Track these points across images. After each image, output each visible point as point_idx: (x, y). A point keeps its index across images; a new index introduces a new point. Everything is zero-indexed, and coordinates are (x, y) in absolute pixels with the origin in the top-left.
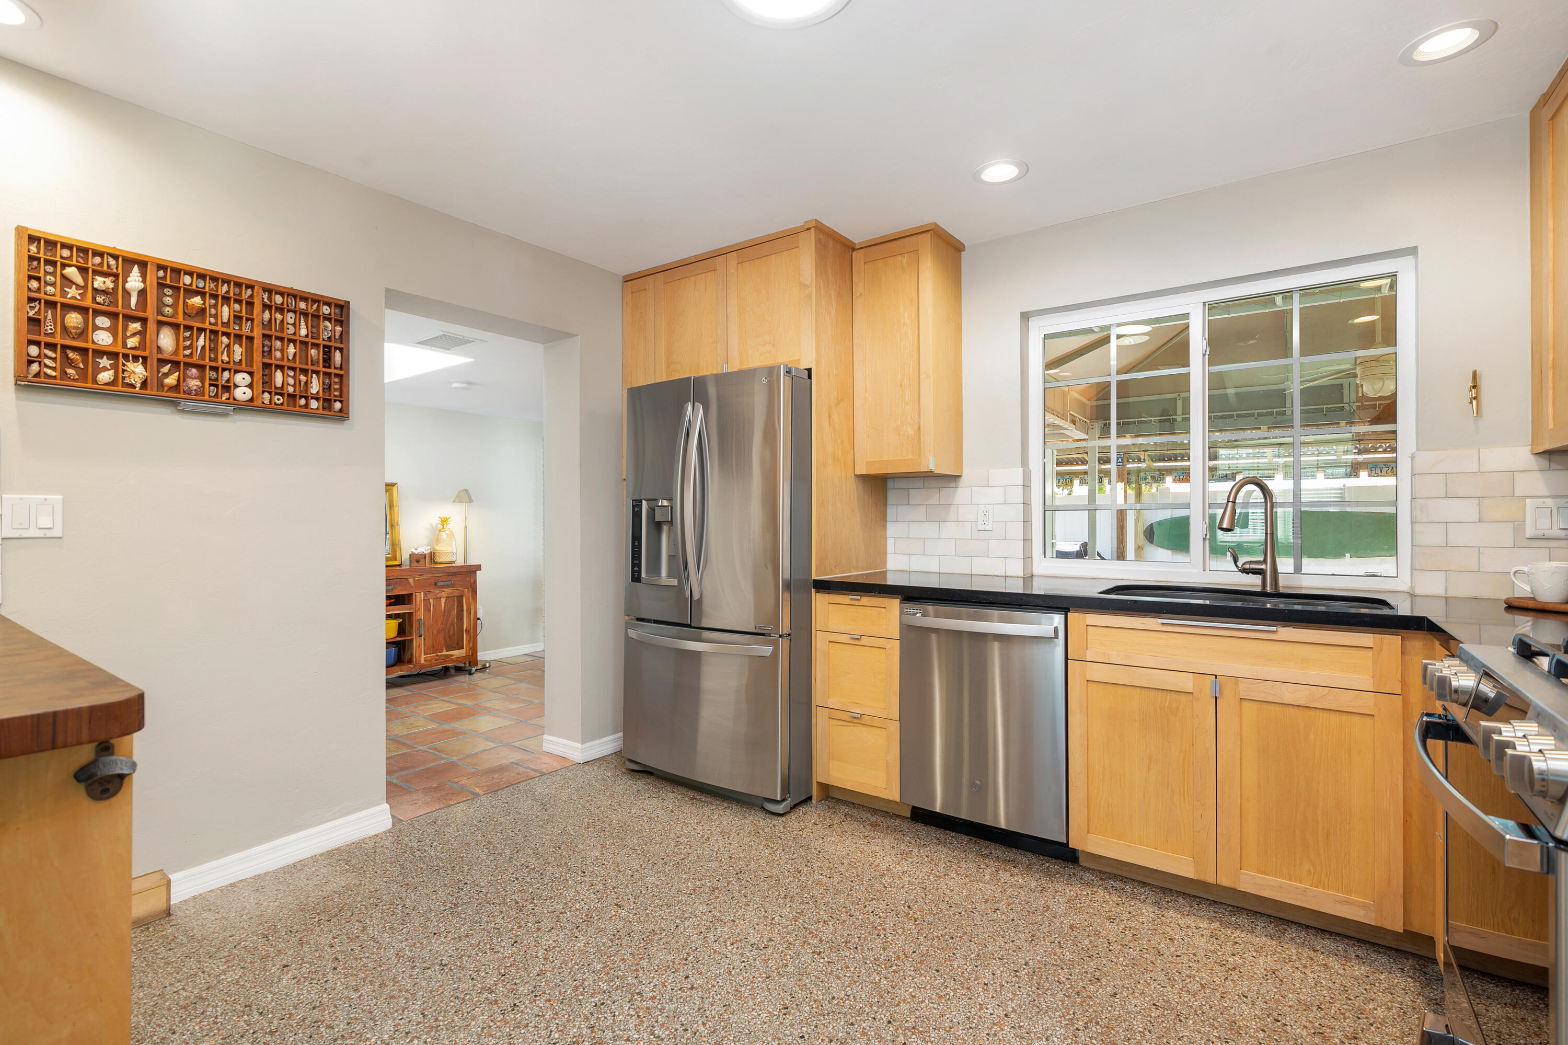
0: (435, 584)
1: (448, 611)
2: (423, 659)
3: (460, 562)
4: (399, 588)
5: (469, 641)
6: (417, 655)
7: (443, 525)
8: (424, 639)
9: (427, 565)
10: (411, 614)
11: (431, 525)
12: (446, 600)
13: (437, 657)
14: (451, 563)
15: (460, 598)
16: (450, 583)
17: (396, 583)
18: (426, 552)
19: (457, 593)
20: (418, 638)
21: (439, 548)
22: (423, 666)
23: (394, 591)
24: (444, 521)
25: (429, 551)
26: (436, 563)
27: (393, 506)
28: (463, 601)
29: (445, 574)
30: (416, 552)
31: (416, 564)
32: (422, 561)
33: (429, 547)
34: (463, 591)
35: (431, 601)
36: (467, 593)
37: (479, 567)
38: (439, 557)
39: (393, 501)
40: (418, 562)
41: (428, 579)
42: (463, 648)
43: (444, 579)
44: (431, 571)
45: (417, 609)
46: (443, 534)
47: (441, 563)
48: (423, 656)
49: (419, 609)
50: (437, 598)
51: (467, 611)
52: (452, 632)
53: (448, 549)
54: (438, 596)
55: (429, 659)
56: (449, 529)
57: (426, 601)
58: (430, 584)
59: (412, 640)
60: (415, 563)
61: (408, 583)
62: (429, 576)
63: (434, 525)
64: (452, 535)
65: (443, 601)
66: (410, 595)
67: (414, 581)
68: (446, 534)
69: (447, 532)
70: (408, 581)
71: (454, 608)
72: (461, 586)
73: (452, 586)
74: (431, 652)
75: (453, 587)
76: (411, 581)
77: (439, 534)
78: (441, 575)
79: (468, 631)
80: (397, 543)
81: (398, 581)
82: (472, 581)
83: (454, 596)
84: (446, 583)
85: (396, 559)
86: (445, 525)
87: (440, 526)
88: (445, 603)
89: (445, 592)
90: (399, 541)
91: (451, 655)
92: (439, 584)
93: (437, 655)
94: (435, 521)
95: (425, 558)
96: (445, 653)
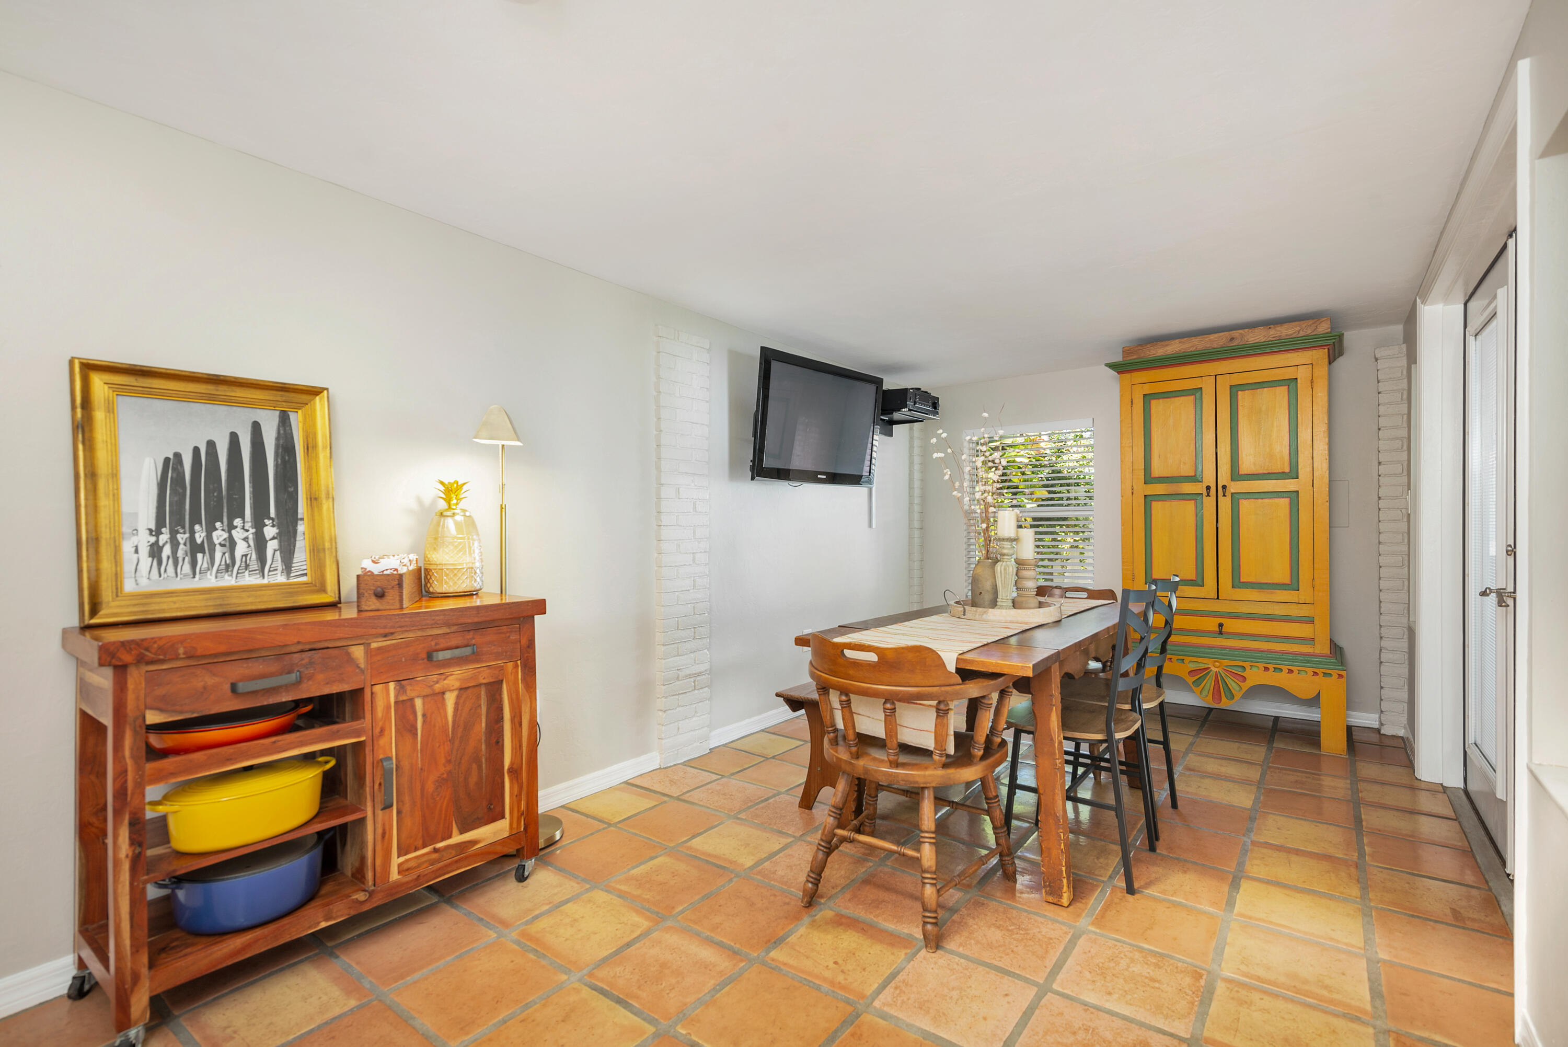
0: (429, 657)
1: (464, 725)
2: (394, 870)
3: (490, 596)
4: (320, 677)
5: (519, 796)
6: (378, 862)
7: (448, 501)
8: (399, 812)
9: (406, 603)
10: (358, 747)
11: (420, 501)
12: (458, 697)
13: (435, 856)
14: (470, 594)
15: (494, 688)
16: (467, 651)
17: (311, 663)
18: (403, 570)
19: (485, 677)
20: (380, 813)
21: (442, 557)
22: (398, 885)
23: (304, 686)
24: (451, 491)
25: (412, 567)
26: (434, 596)
27: (315, 447)
28: (501, 694)
29: (454, 629)
30: (376, 569)
31: (372, 603)
32: (391, 595)
33: (413, 557)
34: (501, 668)
35: (419, 703)
36: (513, 672)
37: (540, 606)
38: (441, 581)
39: (315, 434)
40: (380, 595)
41: (408, 644)
42: (503, 817)
43: (454, 642)
44: (417, 620)
45: (377, 730)
46: (450, 523)
47: (446, 596)
48: (396, 861)
49: (382, 731)
50: (435, 694)
51: (512, 720)
52: (473, 779)
53: (464, 560)
54: (437, 687)
55: (412, 864)
56: (464, 511)
57: (404, 707)
58: (415, 659)
59: (362, 820)
60: (374, 599)
61: (350, 659)
62: (411, 635)
63: (427, 501)
64: (470, 523)
65: (450, 699)
66: (356, 695)
67: (369, 653)
68: (457, 524)
69: (459, 518)
70: (348, 654)
71: (480, 716)
72: (498, 656)
73: (475, 657)
74: (420, 842)
75: (477, 661)
76: (358, 652)
77: (438, 524)
78: (445, 630)
79: (515, 772)
80: (327, 545)
81: (317, 655)
82: (524, 641)
83: (480, 685)
84: (457, 652)
85: (322, 589)
86: (454, 501)
87: (442, 505)
88: (457, 704)
89: (455, 677)
90: (334, 540)
91: (474, 842)
92: (442, 655)
93: (436, 850)
94: (431, 492)
95: (400, 585)
96: (457, 839)
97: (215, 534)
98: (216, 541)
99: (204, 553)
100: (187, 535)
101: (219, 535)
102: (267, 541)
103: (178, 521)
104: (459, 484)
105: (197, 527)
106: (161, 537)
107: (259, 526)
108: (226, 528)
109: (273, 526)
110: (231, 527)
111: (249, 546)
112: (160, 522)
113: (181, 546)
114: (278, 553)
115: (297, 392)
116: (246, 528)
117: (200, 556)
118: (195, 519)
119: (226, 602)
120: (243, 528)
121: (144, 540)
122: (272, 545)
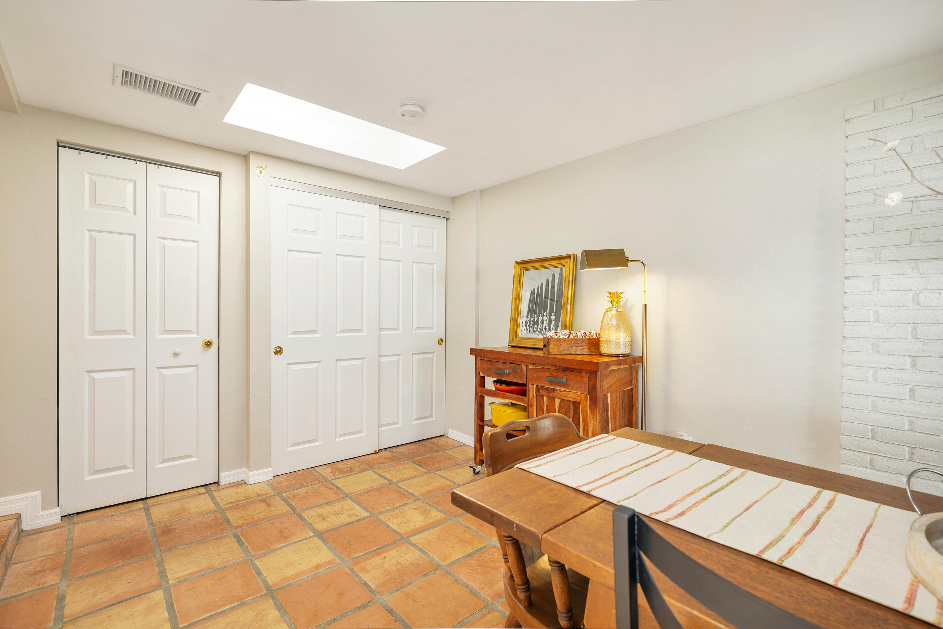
0: (547, 378)
4: (513, 374)
12: (560, 403)
16: (562, 381)
23: (510, 376)
28: (579, 410)
29: (557, 368)
35: (545, 399)
36: (585, 400)
41: (539, 370)
43: (556, 375)
44: (543, 360)
45: (530, 404)
50: (551, 397)
54: (552, 394)
57: (540, 398)
58: (542, 378)
61: (522, 370)
65: (557, 403)
70: (522, 368)
73: (566, 385)
75: (567, 388)
76: (525, 369)
78: (553, 367)
80: (568, 324)
81: (513, 366)
82: (591, 385)
84: (558, 380)
89: (558, 392)
92: (551, 379)
97: (539, 318)
98: (539, 321)
99: (536, 325)
100: (533, 318)
101: (540, 318)
102: (552, 322)
103: (532, 314)
104: (618, 293)
105: (536, 315)
106: (528, 318)
107: (550, 315)
108: (542, 316)
109: (554, 316)
110: (544, 316)
111: (547, 323)
112: (528, 315)
113: (532, 322)
114: (554, 326)
115: (564, 258)
116: (547, 316)
117: (535, 326)
118: (535, 313)
119: (536, 344)
120: (546, 316)
121: (524, 319)
122: (553, 323)
